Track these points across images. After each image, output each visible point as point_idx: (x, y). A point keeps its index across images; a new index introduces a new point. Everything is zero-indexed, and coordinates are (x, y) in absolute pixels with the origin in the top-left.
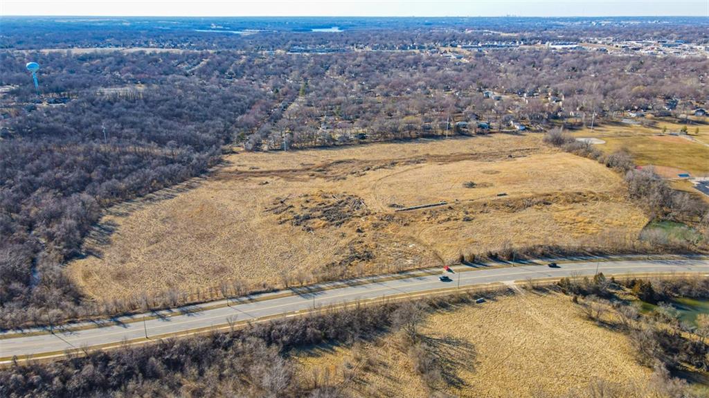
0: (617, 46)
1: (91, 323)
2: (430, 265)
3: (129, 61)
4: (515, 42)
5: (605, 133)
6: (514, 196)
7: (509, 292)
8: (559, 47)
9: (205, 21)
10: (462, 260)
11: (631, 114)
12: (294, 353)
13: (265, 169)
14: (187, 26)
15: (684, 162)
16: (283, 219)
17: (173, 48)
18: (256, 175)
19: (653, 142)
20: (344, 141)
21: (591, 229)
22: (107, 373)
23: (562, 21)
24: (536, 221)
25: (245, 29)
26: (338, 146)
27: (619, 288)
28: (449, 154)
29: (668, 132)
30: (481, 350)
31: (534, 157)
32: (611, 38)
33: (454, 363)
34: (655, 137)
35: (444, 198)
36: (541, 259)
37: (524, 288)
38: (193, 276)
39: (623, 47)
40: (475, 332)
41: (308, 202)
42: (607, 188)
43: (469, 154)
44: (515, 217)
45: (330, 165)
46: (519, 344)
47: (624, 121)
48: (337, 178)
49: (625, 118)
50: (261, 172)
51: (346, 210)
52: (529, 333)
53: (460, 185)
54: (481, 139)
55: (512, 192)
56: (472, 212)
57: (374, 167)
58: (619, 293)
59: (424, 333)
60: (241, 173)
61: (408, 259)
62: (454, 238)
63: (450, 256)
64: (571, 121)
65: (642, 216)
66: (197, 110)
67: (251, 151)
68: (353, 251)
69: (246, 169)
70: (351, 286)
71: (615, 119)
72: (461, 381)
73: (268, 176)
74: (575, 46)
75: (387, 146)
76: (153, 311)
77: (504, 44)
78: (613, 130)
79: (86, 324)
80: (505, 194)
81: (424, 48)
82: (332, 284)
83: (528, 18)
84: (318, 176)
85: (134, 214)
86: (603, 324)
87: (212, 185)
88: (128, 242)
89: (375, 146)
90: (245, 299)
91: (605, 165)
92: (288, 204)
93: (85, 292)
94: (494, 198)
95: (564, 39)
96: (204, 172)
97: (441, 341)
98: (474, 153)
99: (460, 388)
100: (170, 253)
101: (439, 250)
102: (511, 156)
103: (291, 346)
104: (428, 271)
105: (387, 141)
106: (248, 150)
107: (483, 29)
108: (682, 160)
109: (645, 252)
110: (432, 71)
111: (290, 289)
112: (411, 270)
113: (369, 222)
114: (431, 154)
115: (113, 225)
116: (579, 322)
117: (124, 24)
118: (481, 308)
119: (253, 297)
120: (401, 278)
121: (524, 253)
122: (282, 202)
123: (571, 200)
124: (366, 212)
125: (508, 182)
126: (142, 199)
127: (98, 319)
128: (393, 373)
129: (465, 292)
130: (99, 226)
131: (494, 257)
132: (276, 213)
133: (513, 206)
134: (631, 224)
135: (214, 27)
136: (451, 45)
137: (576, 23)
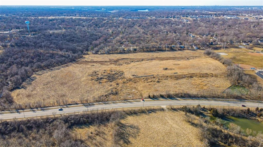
0: (253, 17)
1: (9, 111)
2: (137, 98)
3: (66, 21)
4: (212, 15)
5: (230, 51)
6: (180, 74)
7: (162, 110)
8: (229, 17)
9: (100, 7)
10: (149, 97)
11: (243, 44)
12: (75, 127)
13: (96, 61)
14: (94, 9)
15: (257, 63)
16: (93, 79)
17: (84, 17)
18: (91, 62)
19: (248, 55)
20: (128, 51)
21: (205, 88)
22: (6, 129)
23: (237, 7)
24: (184, 84)
25: (113, 10)
26: (126, 53)
27: (206, 111)
28: (165, 57)
29: (256, 51)
30: (142, 131)
31: (197, 59)
32: (252, 14)
33: (130, 135)
34: (250, 53)
35: (153, 74)
36: (181, 98)
37: (168, 109)
38: (53, 97)
39: (256, 18)
40: (143, 124)
41: (104, 73)
42: (219, 72)
43: (173, 58)
44: (177, 82)
45: (119, 60)
46: (157, 130)
47: (240, 47)
48: (119, 65)
49: (241, 45)
50: (94, 62)
51: (116, 76)
52: (163, 126)
53: (162, 69)
54: (180, 52)
55: (180, 72)
56: (161, 79)
57: (134, 61)
58: (205, 113)
59: (123, 123)
60: (87, 61)
61: (130, 95)
62: (150, 88)
63: (146, 95)
64: (217, 46)
65: (229, 84)
66: (79, 39)
67: (94, 54)
68: (112, 91)
69: (89, 60)
70: (105, 104)
71: (236, 46)
72: (129, 142)
73: (95, 63)
74: (235, 17)
75: (144, 53)
76: (32, 108)
77: (207, 16)
78: (233, 50)
79: (7, 112)
80: (177, 73)
81: (175, 17)
82: (98, 103)
83: (223, 6)
84: (113, 64)
85: (44, 74)
86: (193, 124)
87: (75, 65)
88: (37, 84)
89: (139, 53)
90: (65, 106)
91: (222, 63)
92: (97, 73)
93: (15, 101)
94: (172, 74)
95: (232, 14)
96: (74, 61)
97: (129, 126)
98: (175, 57)
99: (128, 144)
100: (49, 89)
101: (143, 92)
102: (188, 59)
103: (75, 124)
104: (135, 100)
105: (144, 51)
106: (93, 54)
107: (203, 10)
108: (256, 63)
109: (223, 97)
110: (174, 26)
111: (83, 104)
112: (129, 100)
113: (123, 81)
114: (158, 57)
115: (35, 78)
116: (184, 122)
117: (72, 8)
118: (149, 115)
119: (68, 106)
120: (124, 102)
121: (174, 95)
122: (95, 73)
123: (202, 76)
124: (123, 77)
125: (180, 68)
126: (49, 69)
127: (12, 110)
128: (106, 137)
129: (145, 109)
130: (30, 78)
131: (162, 96)
132: (92, 76)
133: (177, 78)
134: (222, 87)
135: (103, 9)
136: (186, 16)
137: (242, 8)
